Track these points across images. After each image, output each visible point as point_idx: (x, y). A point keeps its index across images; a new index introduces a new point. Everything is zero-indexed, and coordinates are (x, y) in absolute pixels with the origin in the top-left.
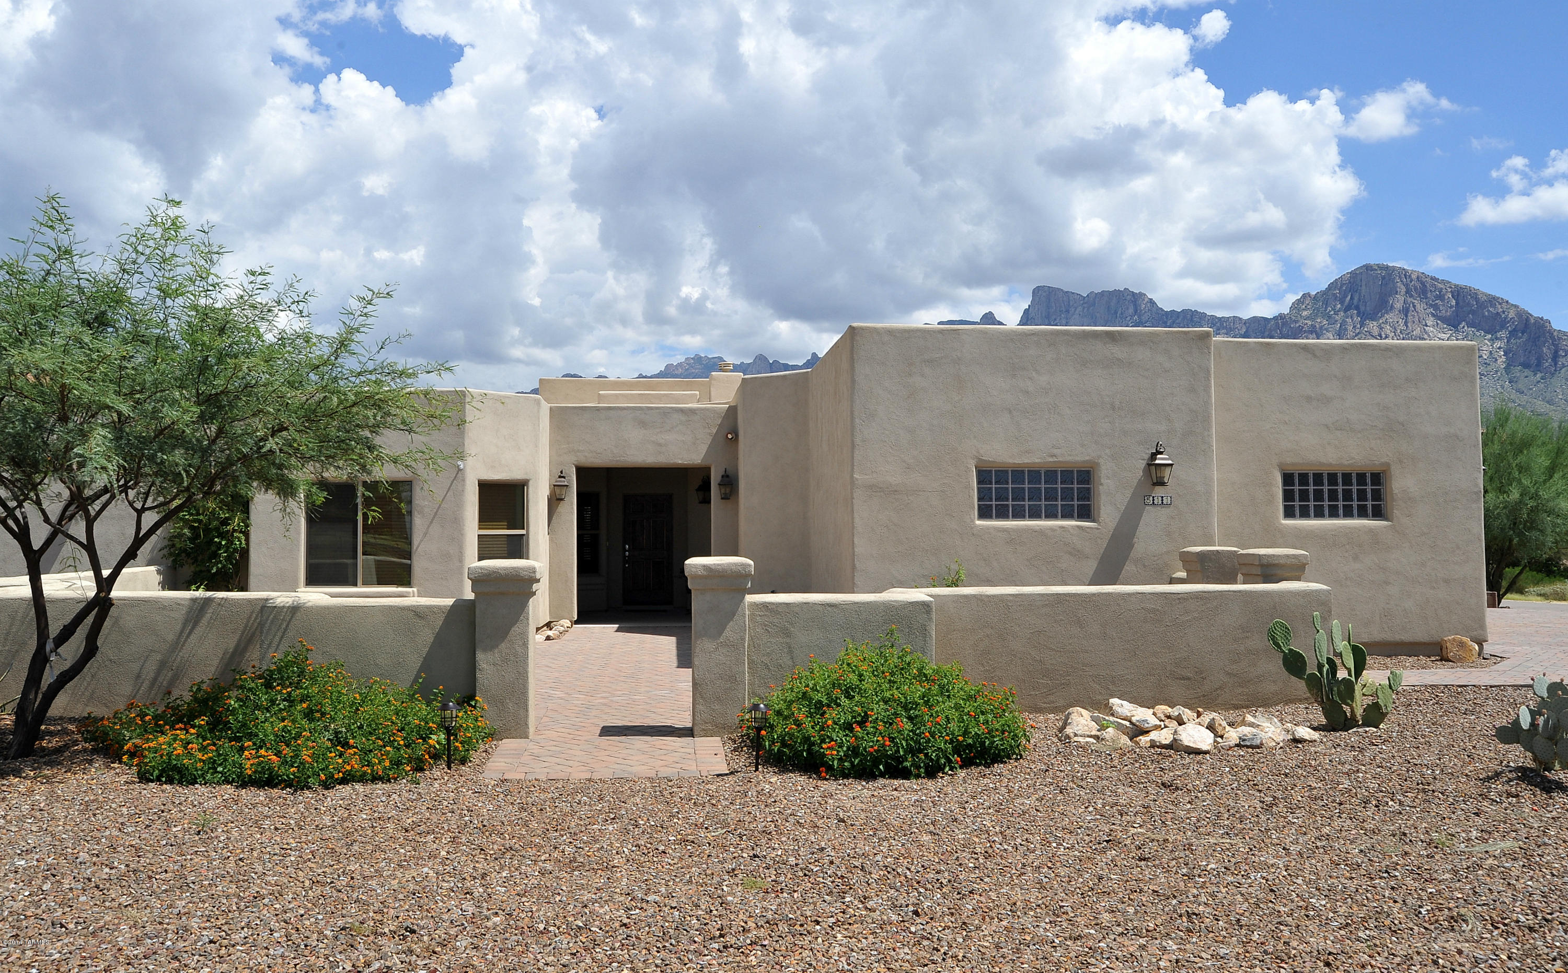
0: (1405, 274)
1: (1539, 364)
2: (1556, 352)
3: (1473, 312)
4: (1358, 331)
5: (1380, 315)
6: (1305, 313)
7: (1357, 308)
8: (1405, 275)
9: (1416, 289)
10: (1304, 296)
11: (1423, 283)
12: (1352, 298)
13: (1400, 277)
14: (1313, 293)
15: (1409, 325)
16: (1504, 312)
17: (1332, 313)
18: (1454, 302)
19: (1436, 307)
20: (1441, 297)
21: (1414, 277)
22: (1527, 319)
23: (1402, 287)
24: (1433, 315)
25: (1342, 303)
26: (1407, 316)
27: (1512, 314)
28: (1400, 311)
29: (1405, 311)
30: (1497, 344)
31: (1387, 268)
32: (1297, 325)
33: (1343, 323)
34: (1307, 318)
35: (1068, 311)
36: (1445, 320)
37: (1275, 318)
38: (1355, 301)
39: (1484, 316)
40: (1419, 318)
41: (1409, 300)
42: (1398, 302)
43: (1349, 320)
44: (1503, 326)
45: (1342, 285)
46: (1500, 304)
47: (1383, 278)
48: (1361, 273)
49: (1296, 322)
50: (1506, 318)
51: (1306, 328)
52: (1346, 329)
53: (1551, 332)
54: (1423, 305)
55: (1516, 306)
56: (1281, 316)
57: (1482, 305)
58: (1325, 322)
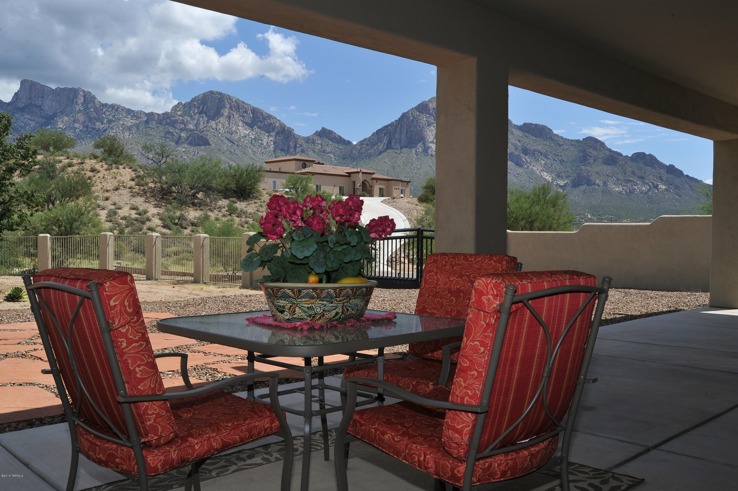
1: (288, 150)
2: (296, 144)
3: (261, 121)
4: (205, 125)
5: (216, 118)
6: (179, 113)
7: (205, 113)
8: (230, 99)
9: (234, 106)
10: (180, 103)
11: (238, 104)
12: (203, 108)
13: (227, 99)
14: (183, 103)
15: (230, 124)
16: (274, 123)
17: (193, 114)
18: (252, 116)
19: (243, 117)
20: (246, 112)
22: (284, 128)
23: (228, 105)
24: (242, 121)
25: (198, 108)
26: (229, 120)
27: (277, 124)
28: (226, 117)
29: (229, 117)
30: (270, 139)
31: (220, 94)
32: (175, 119)
33: (198, 120)
34: (180, 116)
35: (43, 97)
36: (247, 124)
37: (163, 114)
38: (205, 108)
39: (265, 123)
40: (235, 122)
41: (231, 112)
42: (226, 112)
43: (201, 119)
44: (273, 130)
45: (198, 101)
46: (273, 119)
47: (219, 99)
48: (208, 95)
49: (174, 117)
50: (275, 126)
51: (179, 121)
52: (199, 124)
53: (294, 135)
54: (238, 115)
55: (279, 121)
56: (166, 113)
57: (264, 118)
58: (189, 119)
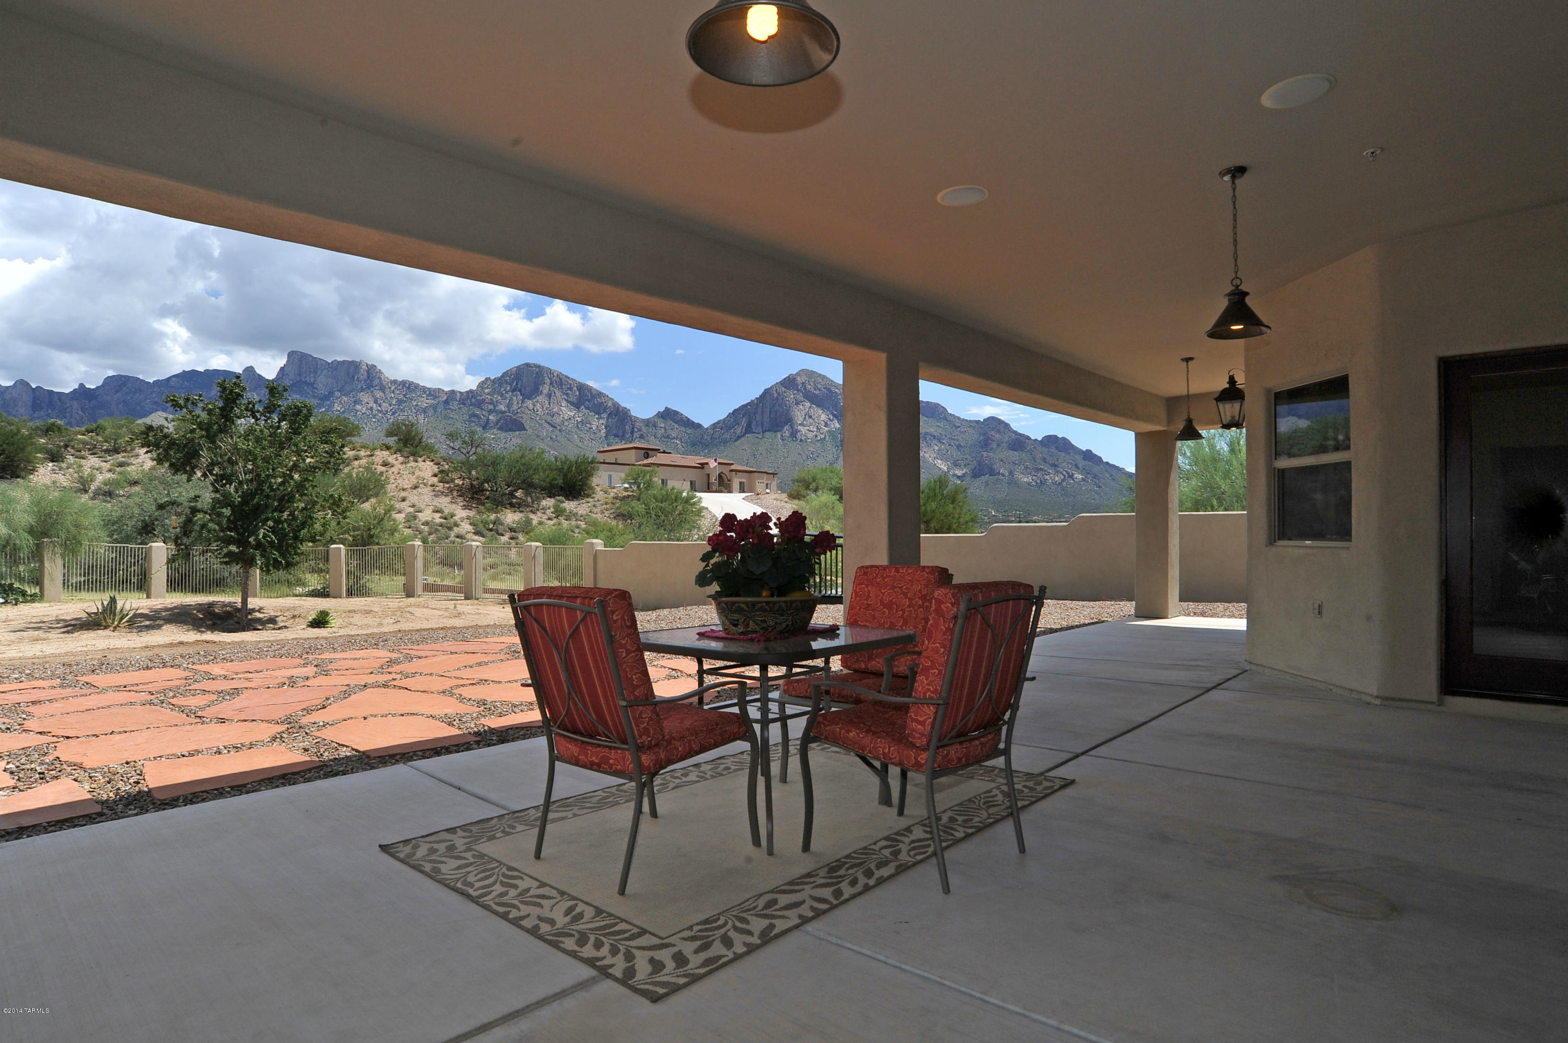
0: (550, 371)
1: (624, 436)
2: (633, 429)
3: (589, 401)
4: (520, 405)
5: (534, 396)
6: (487, 391)
7: (520, 390)
8: (550, 373)
9: (556, 382)
10: (487, 379)
11: (561, 379)
12: (517, 384)
13: (547, 373)
14: (492, 377)
15: (551, 404)
16: (606, 402)
17: (504, 392)
18: (578, 393)
19: (567, 395)
20: (571, 389)
21: (555, 374)
22: (618, 408)
23: (548, 380)
24: (565, 400)
25: (511, 384)
26: (550, 399)
27: (610, 404)
28: (546, 395)
29: (549, 396)
30: (601, 421)
31: (539, 367)
32: (481, 398)
33: (511, 400)
34: (488, 394)
35: (316, 372)
36: (572, 403)
37: (467, 392)
38: (519, 386)
39: (594, 403)
40: (557, 401)
41: (552, 389)
42: (545, 389)
43: (515, 398)
44: (605, 411)
45: (511, 374)
46: (604, 397)
47: (537, 373)
48: (523, 368)
49: (481, 396)
50: (607, 406)
51: (487, 401)
52: (512, 404)
53: (631, 416)
54: (560, 393)
55: (612, 399)
56: (471, 391)
57: (593, 397)
58: (499, 398)
